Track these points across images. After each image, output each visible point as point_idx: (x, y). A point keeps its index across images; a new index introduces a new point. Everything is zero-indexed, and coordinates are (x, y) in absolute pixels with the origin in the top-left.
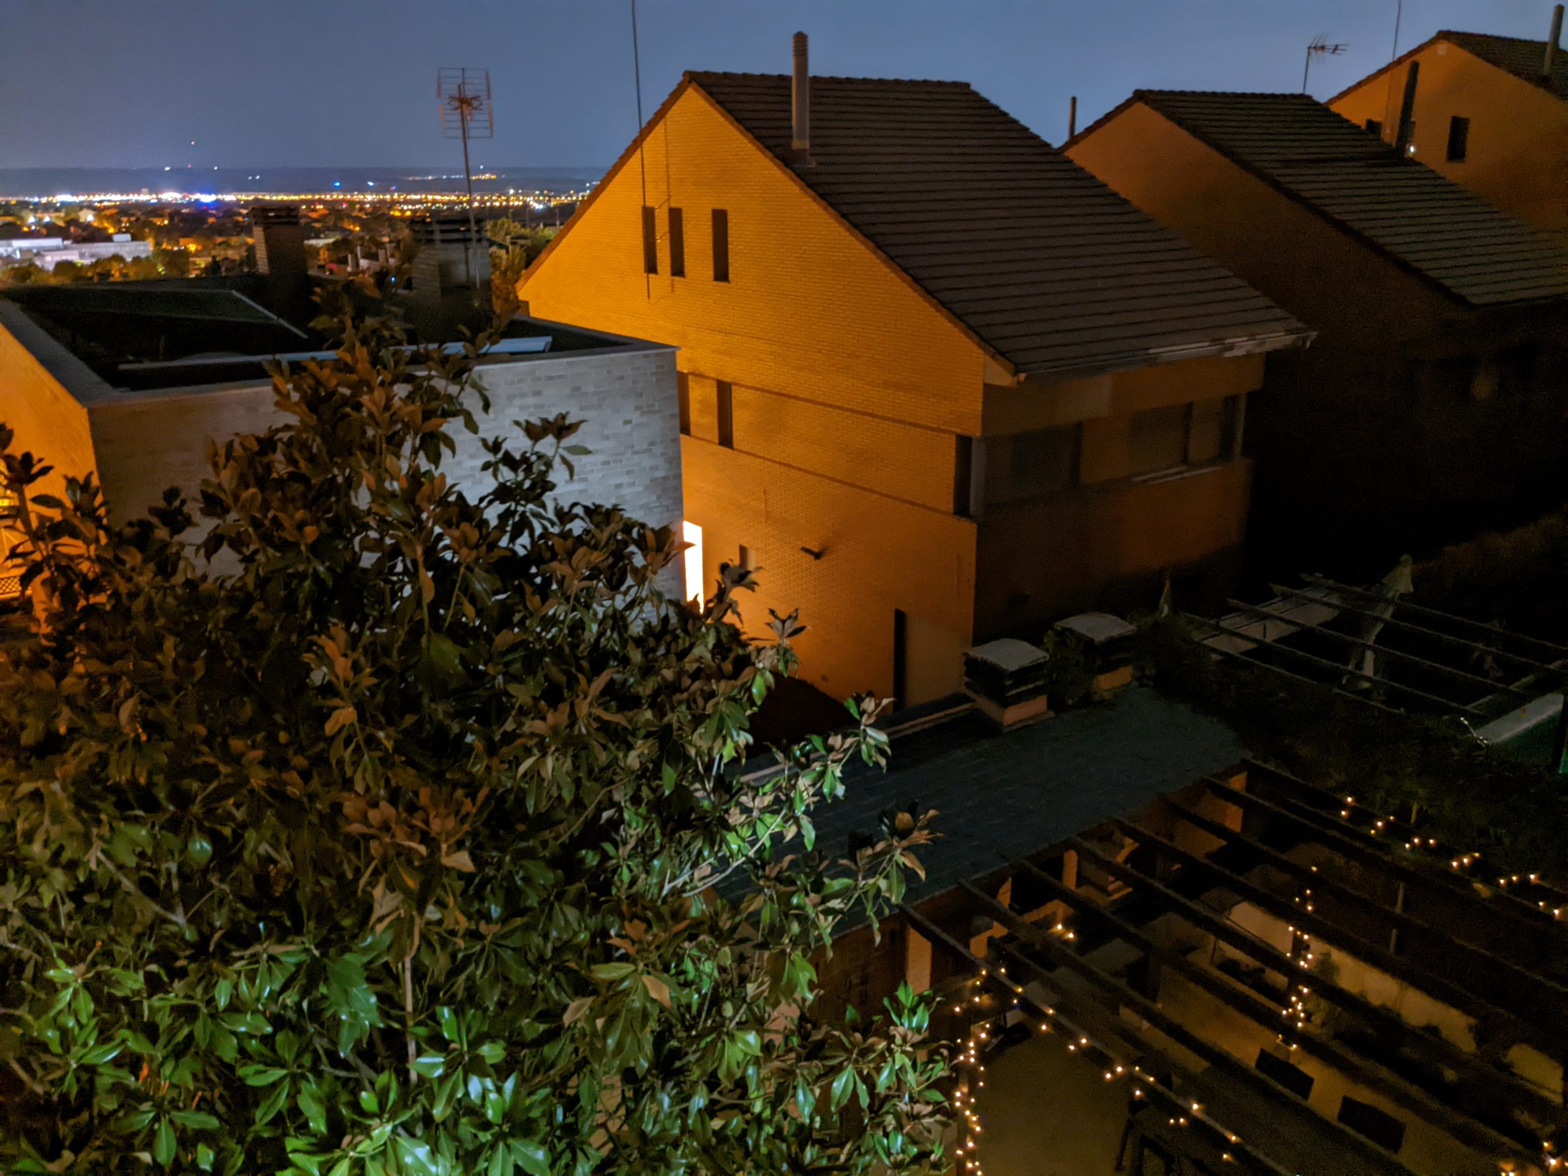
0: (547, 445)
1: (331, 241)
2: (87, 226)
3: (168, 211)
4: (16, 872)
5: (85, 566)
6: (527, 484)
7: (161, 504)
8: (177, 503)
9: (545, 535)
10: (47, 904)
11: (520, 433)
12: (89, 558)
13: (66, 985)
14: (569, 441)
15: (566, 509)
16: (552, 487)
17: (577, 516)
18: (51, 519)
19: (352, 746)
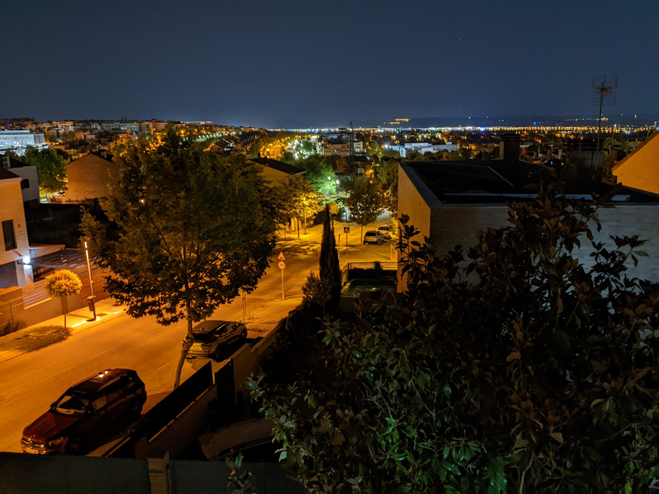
0: (626, 249)
1: (528, 146)
2: (438, 139)
3: (466, 133)
4: (383, 377)
5: (423, 269)
6: (612, 265)
7: (453, 250)
8: (459, 251)
9: (617, 290)
10: (390, 392)
11: (612, 242)
12: (425, 266)
13: (391, 425)
14: (638, 249)
15: (630, 280)
16: (625, 269)
17: (636, 284)
18: (416, 250)
19: (517, 369)
